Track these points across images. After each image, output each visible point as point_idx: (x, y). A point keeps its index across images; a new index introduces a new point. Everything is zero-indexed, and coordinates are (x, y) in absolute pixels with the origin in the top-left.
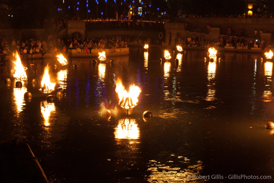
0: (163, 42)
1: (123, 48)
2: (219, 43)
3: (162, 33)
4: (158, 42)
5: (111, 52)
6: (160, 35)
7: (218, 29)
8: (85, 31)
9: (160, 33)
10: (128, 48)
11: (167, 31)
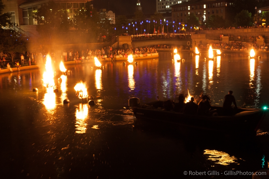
0: (190, 48)
1: (154, 53)
2: (227, 47)
3: (189, 42)
4: (187, 47)
5: (144, 57)
6: (188, 43)
7: (227, 37)
8: (131, 42)
9: (188, 42)
10: (158, 53)
11: (193, 40)
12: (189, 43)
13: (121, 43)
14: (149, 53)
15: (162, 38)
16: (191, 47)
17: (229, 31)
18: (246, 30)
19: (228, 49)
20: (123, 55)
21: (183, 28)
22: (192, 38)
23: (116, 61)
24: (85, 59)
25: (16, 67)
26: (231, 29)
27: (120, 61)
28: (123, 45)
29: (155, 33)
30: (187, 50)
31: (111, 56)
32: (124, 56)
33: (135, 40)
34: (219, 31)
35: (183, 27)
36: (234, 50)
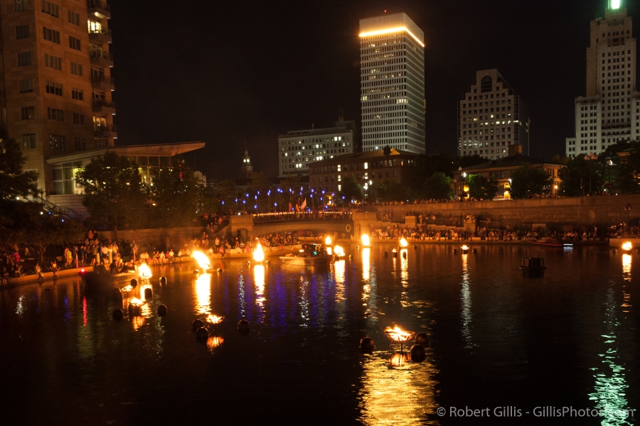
0: (351, 236)
2: (415, 234)
3: (350, 226)
7: (413, 217)
8: (253, 226)
9: (347, 226)
11: (356, 223)
12: (348, 228)
13: (234, 229)
14: (286, 245)
15: (306, 219)
16: (353, 235)
17: (416, 207)
18: (444, 206)
19: (416, 237)
20: (243, 248)
21: (330, 202)
22: (353, 219)
23: (230, 258)
24: (176, 255)
25: (52, 271)
26: (418, 203)
27: (237, 258)
28: (239, 231)
29: (291, 211)
30: (346, 240)
31: (221, 250)
32: (243, 251)
33: (258, 222)
34: (398, 207)
35: (329, 200)
36: (427, 238)
